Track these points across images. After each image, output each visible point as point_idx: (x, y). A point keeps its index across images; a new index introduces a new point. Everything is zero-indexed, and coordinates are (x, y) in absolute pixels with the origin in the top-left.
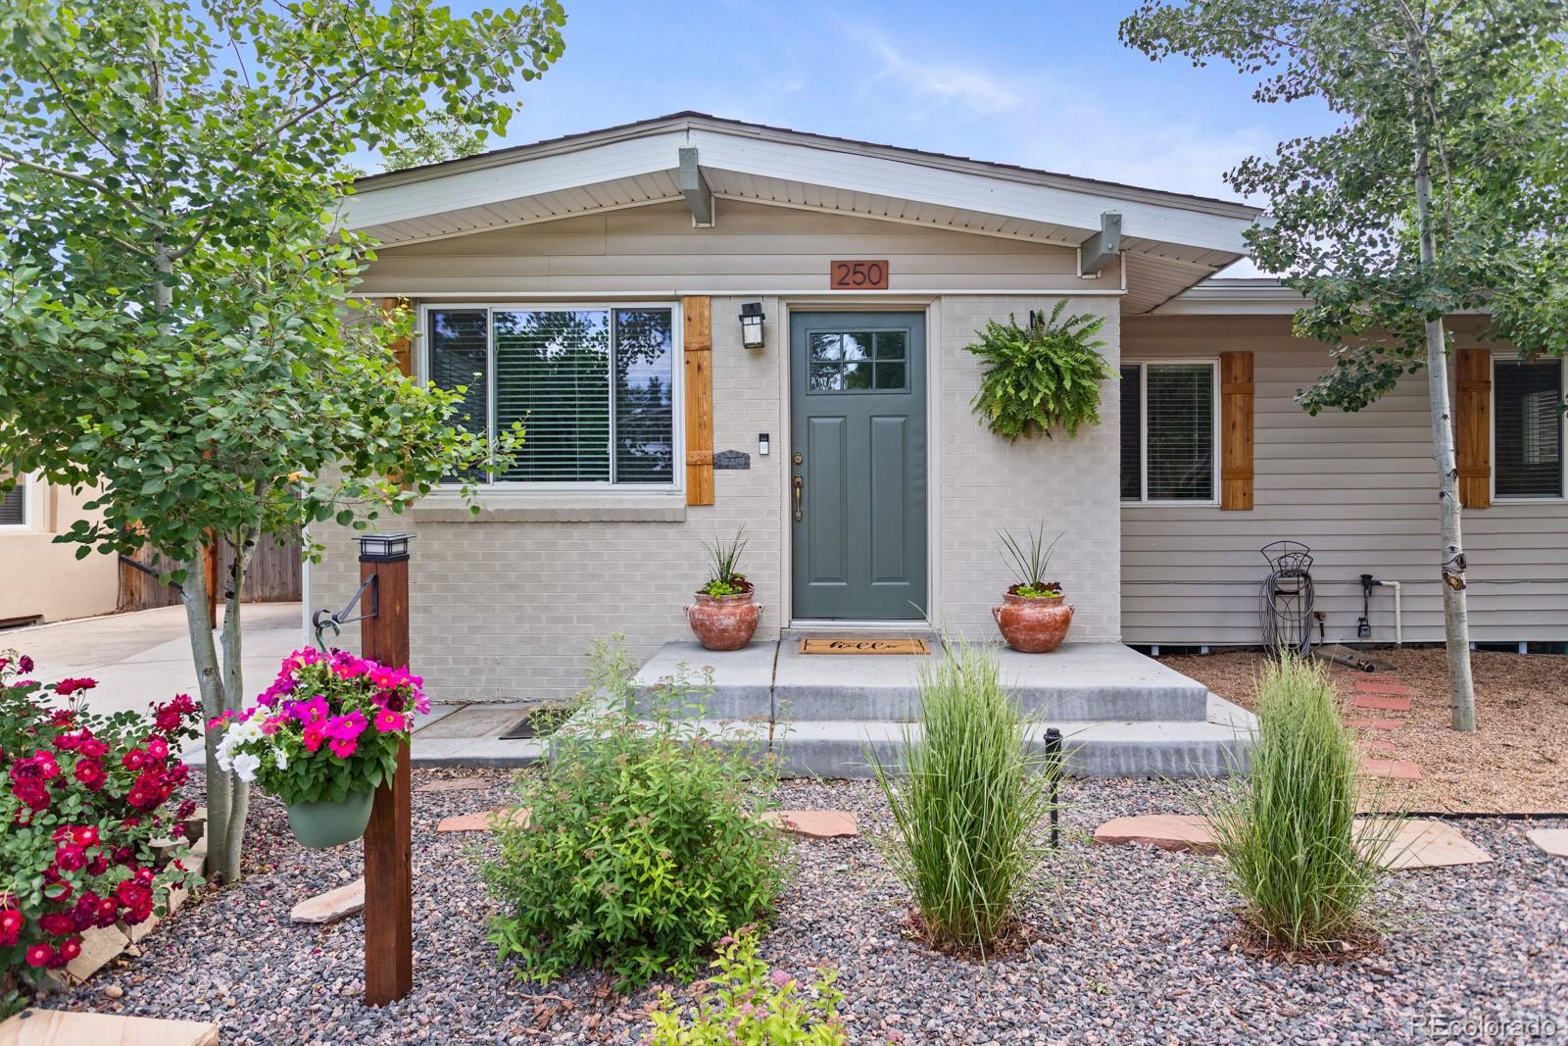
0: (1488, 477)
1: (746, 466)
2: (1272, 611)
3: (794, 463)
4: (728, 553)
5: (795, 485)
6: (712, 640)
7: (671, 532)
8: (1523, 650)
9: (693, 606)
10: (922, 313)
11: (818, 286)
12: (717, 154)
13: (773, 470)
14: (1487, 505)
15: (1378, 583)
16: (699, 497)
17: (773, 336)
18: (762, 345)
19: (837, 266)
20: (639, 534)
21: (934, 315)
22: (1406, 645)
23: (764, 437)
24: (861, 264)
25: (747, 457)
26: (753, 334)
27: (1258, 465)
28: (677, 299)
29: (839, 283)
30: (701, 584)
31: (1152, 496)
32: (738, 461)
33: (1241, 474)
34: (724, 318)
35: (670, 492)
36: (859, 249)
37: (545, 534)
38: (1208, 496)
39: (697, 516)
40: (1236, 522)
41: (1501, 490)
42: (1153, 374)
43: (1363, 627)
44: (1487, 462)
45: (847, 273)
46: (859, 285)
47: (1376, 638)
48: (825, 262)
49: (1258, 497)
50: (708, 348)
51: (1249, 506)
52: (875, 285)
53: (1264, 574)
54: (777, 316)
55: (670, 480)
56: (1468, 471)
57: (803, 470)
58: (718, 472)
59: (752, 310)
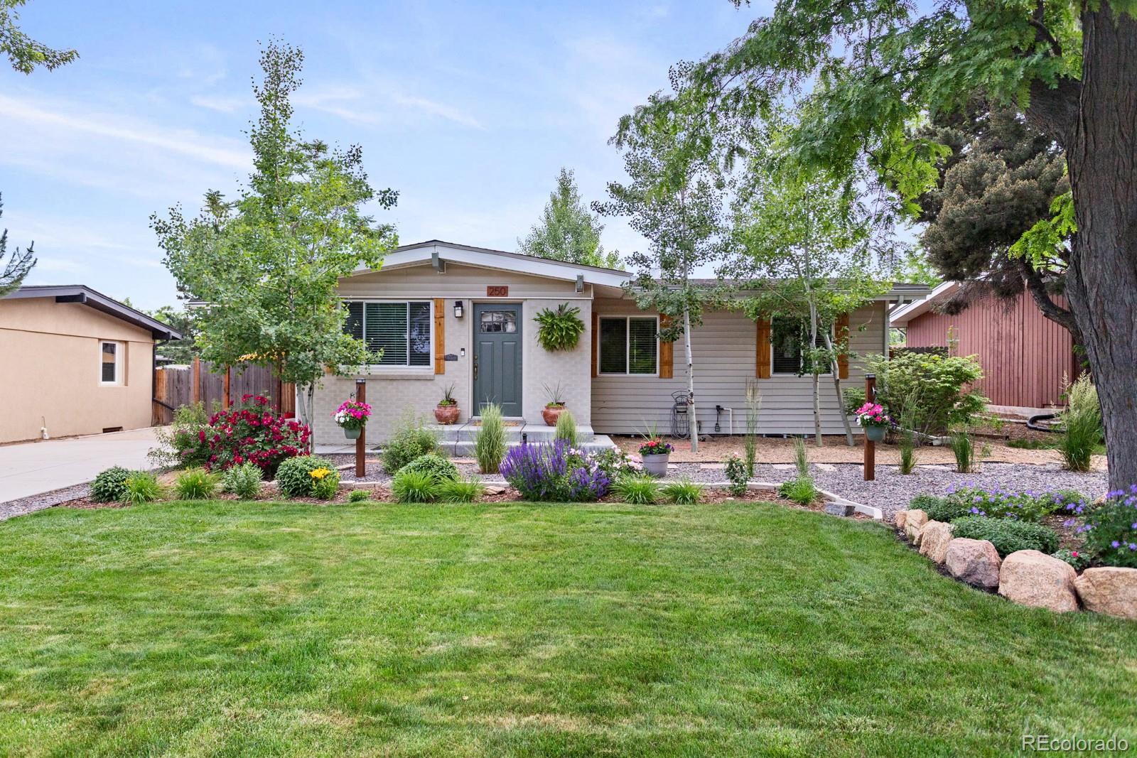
0: (769, 365)
1: (457, 360)
2: (675, 421)
3: (474, 359)
4: (448, 391)
5: (474, 367)
6: (442, 420)
7: (429, 383)
8: (785, 437)
9: (436, 409)
10: (521, 304)
11: (482, 295)
12: (445, 254)
13: (466, 361)
14: (769, 377)
15: (722, 409)
16: (439, 371)
17: (466, 312)
18: (462, 317)
19: (489, 288)
20: (418, 383)
21: (525, 305)
22: (734, 435)
23: (463, 349)
24: (498, 287)
25: (457, 356)
26: (459, 313)
27: (675, 360)
28: (432, 299)
29: (489, 294)
30: (439, 402)
31: (631, 372)
32: (453, 358)
33: (668, 363)
34: (449, 306)
35: (429, 369)
36: (497, 282)
37: (383, 384)
38: (655, 373)
39: (438, 378)
40: (666, 383)
41: (776, 371)
42: (632, 321)
43: (717, 427)
44: (769, 359)
45: (492, 291)
46: (497, 295)
47: (723, 432)
48: (485, 286)
49: (675, 373)
50: (443, 317)
51: (671, 377)
52: (503, 295)
53: (672, 405)
54: (468, 306)
55: (429, 364)
56: (761, 364)
57: (478, 362)
58: (446, 362)
59: (459, 304)
